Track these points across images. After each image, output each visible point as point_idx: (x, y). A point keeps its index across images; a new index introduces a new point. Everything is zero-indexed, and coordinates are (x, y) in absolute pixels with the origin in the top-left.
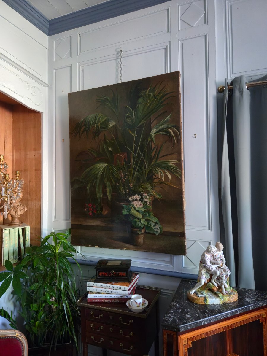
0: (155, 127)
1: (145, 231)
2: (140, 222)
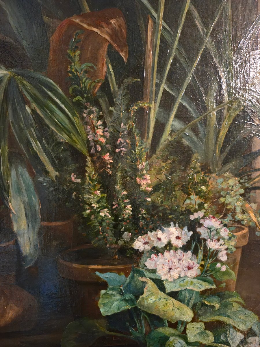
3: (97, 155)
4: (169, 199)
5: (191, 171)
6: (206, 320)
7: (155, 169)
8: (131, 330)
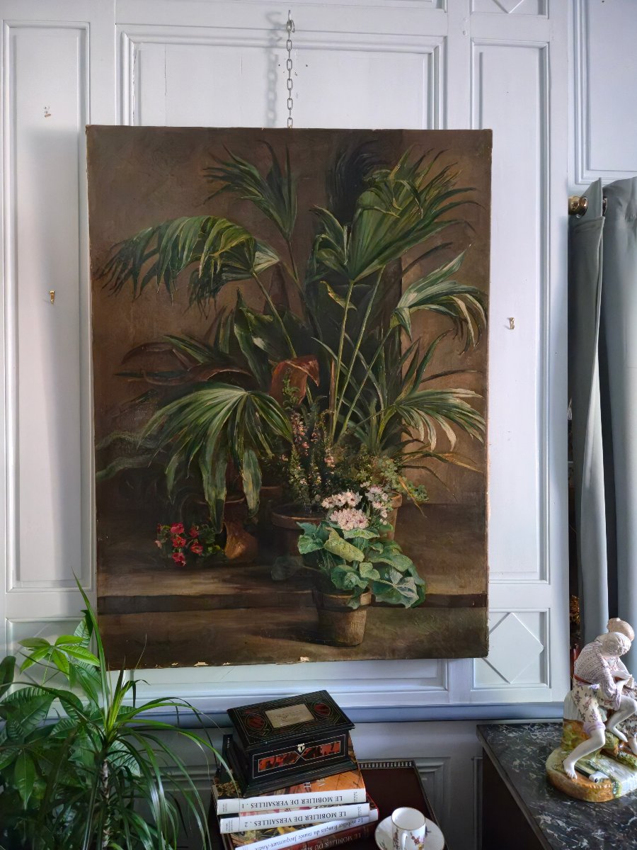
0: (412, 288)
1: (373, 597)
2: (357, 572)
3: (299, 443)
4: (346, 473)
5: (360, 454)
6: (373, 561)
7: (337, 453)
8: (320, 566)
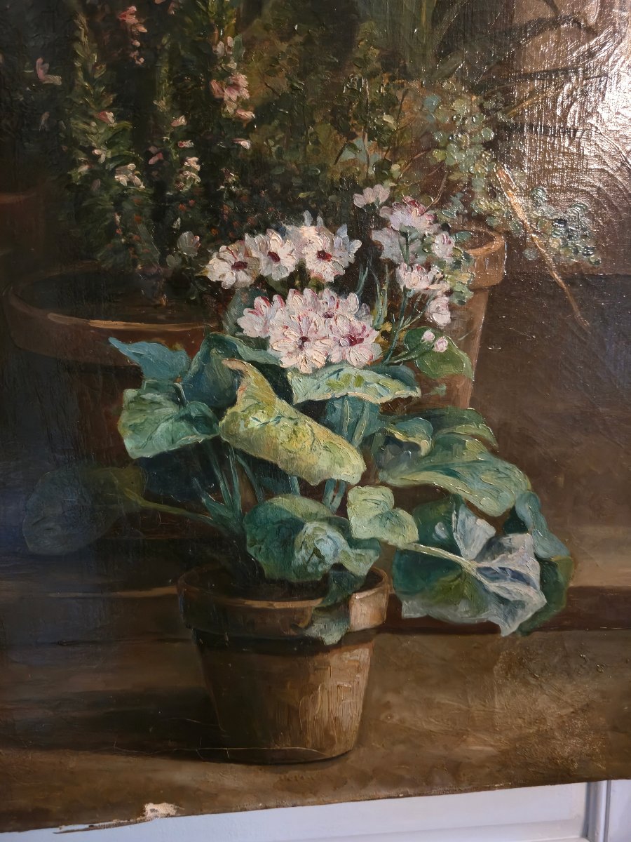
1: (394, 604)
3: (103, 9)
4: (299, 144)
5: (355, 70)
6: (397, 482)
7: (260, 58)
8: (204, 500)
